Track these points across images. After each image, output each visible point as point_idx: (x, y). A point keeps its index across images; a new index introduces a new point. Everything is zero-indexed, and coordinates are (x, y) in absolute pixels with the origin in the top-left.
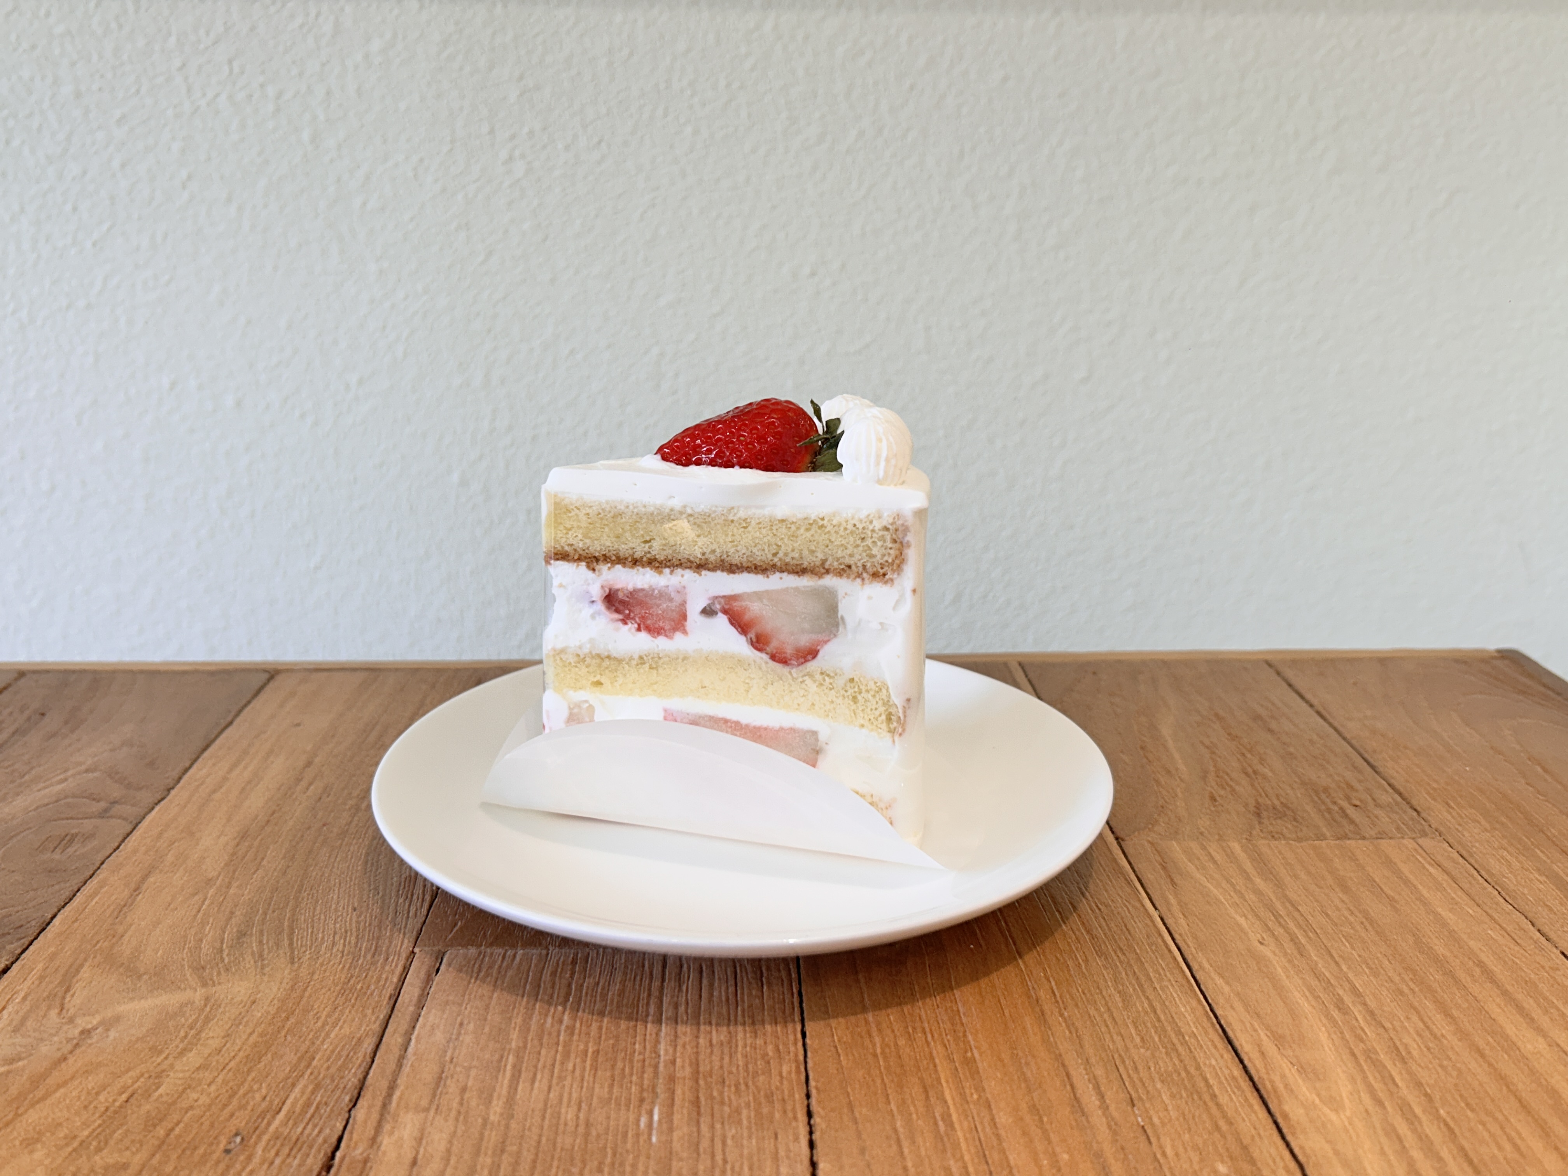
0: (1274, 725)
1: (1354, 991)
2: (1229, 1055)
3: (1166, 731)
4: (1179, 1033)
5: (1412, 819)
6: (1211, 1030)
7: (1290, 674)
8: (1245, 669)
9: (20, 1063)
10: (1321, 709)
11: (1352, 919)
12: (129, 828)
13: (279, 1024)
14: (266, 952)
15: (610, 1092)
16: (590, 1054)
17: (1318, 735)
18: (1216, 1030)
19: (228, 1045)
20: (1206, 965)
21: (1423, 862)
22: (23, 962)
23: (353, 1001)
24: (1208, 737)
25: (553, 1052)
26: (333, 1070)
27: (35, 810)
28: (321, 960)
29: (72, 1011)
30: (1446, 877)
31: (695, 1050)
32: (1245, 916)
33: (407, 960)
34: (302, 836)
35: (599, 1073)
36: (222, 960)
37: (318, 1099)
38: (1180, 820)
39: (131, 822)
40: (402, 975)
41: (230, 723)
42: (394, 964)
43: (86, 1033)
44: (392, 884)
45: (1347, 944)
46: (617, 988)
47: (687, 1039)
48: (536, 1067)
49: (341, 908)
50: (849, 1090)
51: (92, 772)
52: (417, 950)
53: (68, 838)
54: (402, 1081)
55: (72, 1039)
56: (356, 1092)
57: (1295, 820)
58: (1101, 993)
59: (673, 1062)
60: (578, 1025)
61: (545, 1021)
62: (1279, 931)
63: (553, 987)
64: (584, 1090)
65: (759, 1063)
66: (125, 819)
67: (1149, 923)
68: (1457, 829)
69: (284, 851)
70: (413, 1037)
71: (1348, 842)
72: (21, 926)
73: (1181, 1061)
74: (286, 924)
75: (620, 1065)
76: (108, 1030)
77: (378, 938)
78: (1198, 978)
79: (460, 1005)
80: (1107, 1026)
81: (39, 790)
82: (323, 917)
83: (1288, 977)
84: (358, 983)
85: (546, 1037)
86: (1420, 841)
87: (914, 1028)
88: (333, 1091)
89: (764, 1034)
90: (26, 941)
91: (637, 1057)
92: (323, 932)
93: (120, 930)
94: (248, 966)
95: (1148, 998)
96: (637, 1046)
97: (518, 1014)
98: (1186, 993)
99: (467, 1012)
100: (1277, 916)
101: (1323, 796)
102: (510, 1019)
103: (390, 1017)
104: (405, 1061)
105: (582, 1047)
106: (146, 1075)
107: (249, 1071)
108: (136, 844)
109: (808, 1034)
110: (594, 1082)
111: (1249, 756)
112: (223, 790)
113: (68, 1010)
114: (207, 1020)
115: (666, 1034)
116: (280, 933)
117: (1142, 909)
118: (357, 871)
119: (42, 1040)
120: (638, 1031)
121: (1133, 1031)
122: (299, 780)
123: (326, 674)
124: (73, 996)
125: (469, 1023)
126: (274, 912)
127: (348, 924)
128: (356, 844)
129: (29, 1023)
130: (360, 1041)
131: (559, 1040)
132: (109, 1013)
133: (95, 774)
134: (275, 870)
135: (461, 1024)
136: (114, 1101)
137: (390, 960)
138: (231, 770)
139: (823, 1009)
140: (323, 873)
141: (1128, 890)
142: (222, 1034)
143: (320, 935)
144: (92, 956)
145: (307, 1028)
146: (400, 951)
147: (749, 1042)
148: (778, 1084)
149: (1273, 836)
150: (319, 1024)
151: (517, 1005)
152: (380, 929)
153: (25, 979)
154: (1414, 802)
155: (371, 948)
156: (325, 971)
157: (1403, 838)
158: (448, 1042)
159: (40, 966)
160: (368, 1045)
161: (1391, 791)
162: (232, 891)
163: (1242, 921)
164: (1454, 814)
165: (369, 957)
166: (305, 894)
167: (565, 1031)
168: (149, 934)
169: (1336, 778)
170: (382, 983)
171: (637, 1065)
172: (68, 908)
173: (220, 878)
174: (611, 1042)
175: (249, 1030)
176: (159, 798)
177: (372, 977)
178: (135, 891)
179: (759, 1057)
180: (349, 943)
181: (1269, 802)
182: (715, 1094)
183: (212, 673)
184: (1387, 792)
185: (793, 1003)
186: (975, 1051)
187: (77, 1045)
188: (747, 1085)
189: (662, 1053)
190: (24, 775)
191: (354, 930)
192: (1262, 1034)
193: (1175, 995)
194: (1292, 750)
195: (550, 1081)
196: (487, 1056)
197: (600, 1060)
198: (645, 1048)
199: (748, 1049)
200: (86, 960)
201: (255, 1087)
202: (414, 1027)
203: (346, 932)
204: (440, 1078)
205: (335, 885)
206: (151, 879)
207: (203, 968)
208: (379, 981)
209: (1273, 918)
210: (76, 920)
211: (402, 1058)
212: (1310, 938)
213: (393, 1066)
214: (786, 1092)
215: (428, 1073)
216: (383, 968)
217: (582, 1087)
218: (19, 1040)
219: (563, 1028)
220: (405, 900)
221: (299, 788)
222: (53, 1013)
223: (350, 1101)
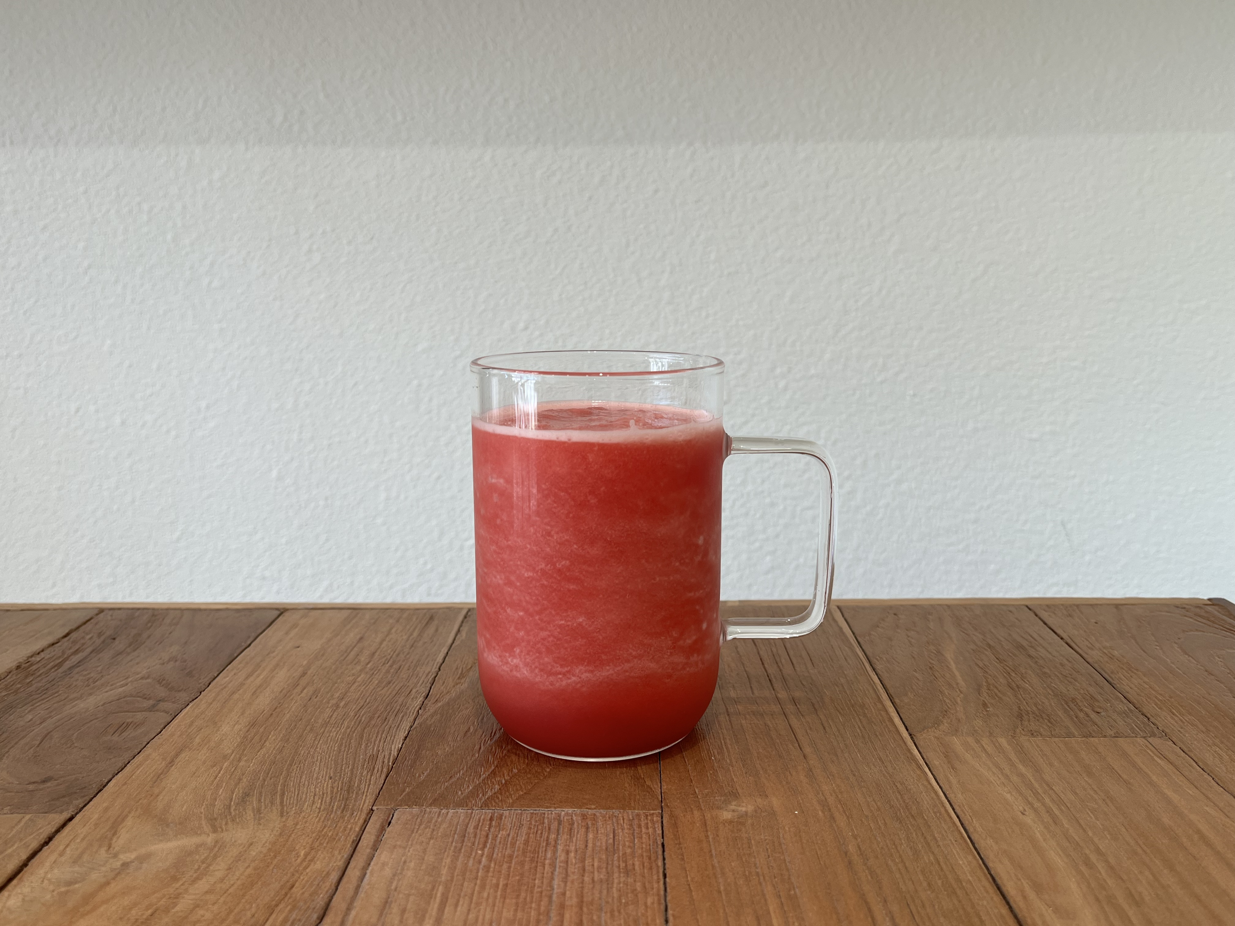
0: (1032, 652)
1: (1098, 851)
2: (997, 898)
3: (949, 656)
4: (958, 880)
5: (1143, 723)
6: (983, 879)
7: (1044, 615)
8: (1010, 611)
9: (77, 886)
10: (1069, 641)
11: (1096, 796)
12: (169, 719)
13: (269, 860)
14: (263, 808)
15: (515, 915)
16: (501, 886)
17: (1067, 660)
18: (988, 879)
19: (230, 876)
20: (980, 829)
21: (1152, 755)
22: (84, 813)
23: (325, 845)
24: (982, 660)
25: (472, 885)
26: (307, 895)
27: (102, 706)
28: (303, 814)
29: (117, 849)
30: (1171, 766)
31: (581, 885)
32: (1010, 792)
33: (367, 815)
34: (296, 725)
35: (507, 901)
36: (230, 813)
37: (294, 916)
38: (959, 721)
39: (171, 714)
40: (363, 826)
41: (250, 645)
42: (357, 818)
43: (125, 865)
44: (359, 760)
45: (1092, 815)
46: (523, 839)
47: (575, 877)
48: (459, 895)
49: (320, 777)
50: (699, 917)
51: (146, 679)
52: (374, 808)
53: (125, 725)
54: (357, 904)
55: (115, 869)
56: (323, 911)
57: (1049, 722)
58: (896, 847)
59: (564, 894)
60: (492, 865)
61: (468, 861)
62: (1037, 805)
63: (475, 837)
64: (495, 913)
65: (629, 895)
66: (167, 712)
67: (935, 797)
68: (1179, 731)
69: (281, 735)
70: (368, 872)
71: (1092, 739)
72: (85, 787)
73: (960, 901)
74: (279, 788)
75: (523, 895)
76: (141, 863)
77: (347, 800)
78: (973, 838)
79: (405, 848)
80: (901, 874)
81: (107, 692)
82: (306, 783)
83: (1045, 840)
84: (330, 832)
85: (468, 873)
86: (1149, 739)
87: (750, 873)
88: (306, 910)
89: (634, 874)
90: (88, 799)
91: (536, 890)
92: (307, 794)
93: (156, 791)
94: (248, 818)
95: (933, 853)
96: (537, 881)
97: (448, 856)
98: (964, 849)
99: (409, 854)
100: (1036, 794)
101: (1072, 705)
102: (442, 859)
103: (352, 856)
104: (361, 889)
105: (494, 881)
106: (167, 897)
107: (243, 895)
108: (173, 730)
109: (667, 875)
110: (503, 907)
111: (1013, 674)
112: (241, 692)
113: (114, 848)
114: (215, 857)
115: (559, 873)
116: (274, 794)
117: (929, 786)
118: (334, 750)
119: (93, 869)
120: (538, 870)
121: (922, 878)
122: (296, 685)
123: (320, 611)
124: (118, 838)
125: (411, 861)
126: (271, 779)
127: (325, 788)
128: (335, 731)
129: (86, 857)
130: (328, 874)
131: (477, 876)
132: (143, 851)
133: (149, 680)
134: (274, 748)
135: (405, 862)
136: (142, 915)
137: (355, 815)
138: (247, 678)
139: (680, 857)
140: (309, 751)
141: (918, 772)
142: (226, 867)
143: (304, 796)
144: (135, 809)
145: (289, 863)
146: (362, 809)
147: (622, 880)
148: (643, 911)
149: (1032, 734)
150: (299, 860)
151: (447, 850)
152: (348, 793)
153: (85, 825)
154: (1145, 711)
155: (341, 806)
156: (306, 822)
157: (1136, 737)
158: (394, 875)
159: (96, 816)
160: (334, 876)
161: (1125, 701)
162: (242, 763)
163: (1008, 796)
164: (1176, 718)
165: (339, 813)
166: (295, 767)
167: (483, 870)
168: (178, 795)
169: (1082, 692)
170: (348, 831)
171: (536, 895)
172: (120, 775)
173: (233, 755)
174: (517, 878)
175: (246, 865)
176: (194, 697)
177: (340, 827)
178: (170, 763)
179: (629, 891)
180: (325, 802)
181: (1029, 709)
182: (595, 918)
183: (238, 611)
184: (1122, 702)
185: (657, 852)
186: (797, 890)
187: (119, 873)
188: (619, 912)
189: (555, 886)
190: (96, 681)
191: (329, 793)
192: (1024, 883)
193: (955, 852)
194: (1047, 671)
195: (470, 905)
196: (423, 886)
197: (508, 891)
198: (542, 883)
199: (621, 885)
200: (129, 812)
201: (248, 907)
202: (369, 864)
203: (323, 794)
204: (386, 902)
205: (317, 761)
206: (183, 755)
207: (216, 819)
208: (345, 830)
209: (1032, 795)
210: (125, 783)
211: (358, 887)
212: (1061, 809)
213: (351, 893)
214: (650, 918)
215: (377, 898)
216: (349, 821)
217: (493, 911)
218: (77, 869)
219: (481, 866)
220: (368, 772)
221: (296, 691)
222: (103, 851)
223: (318, 918)
